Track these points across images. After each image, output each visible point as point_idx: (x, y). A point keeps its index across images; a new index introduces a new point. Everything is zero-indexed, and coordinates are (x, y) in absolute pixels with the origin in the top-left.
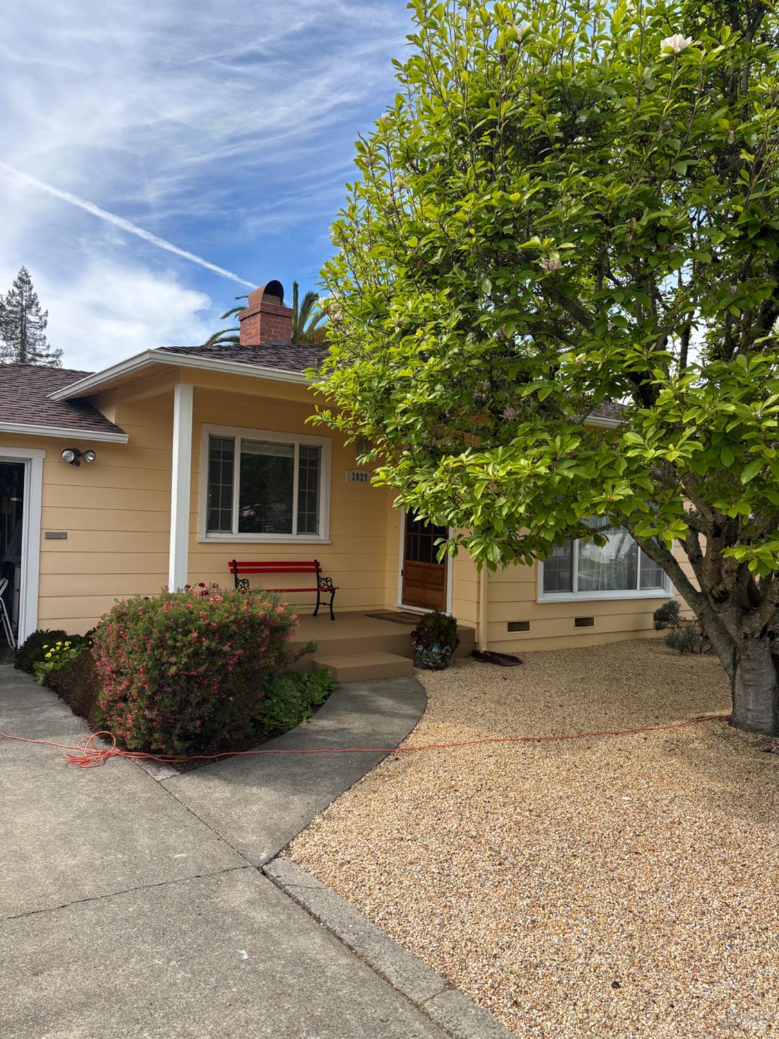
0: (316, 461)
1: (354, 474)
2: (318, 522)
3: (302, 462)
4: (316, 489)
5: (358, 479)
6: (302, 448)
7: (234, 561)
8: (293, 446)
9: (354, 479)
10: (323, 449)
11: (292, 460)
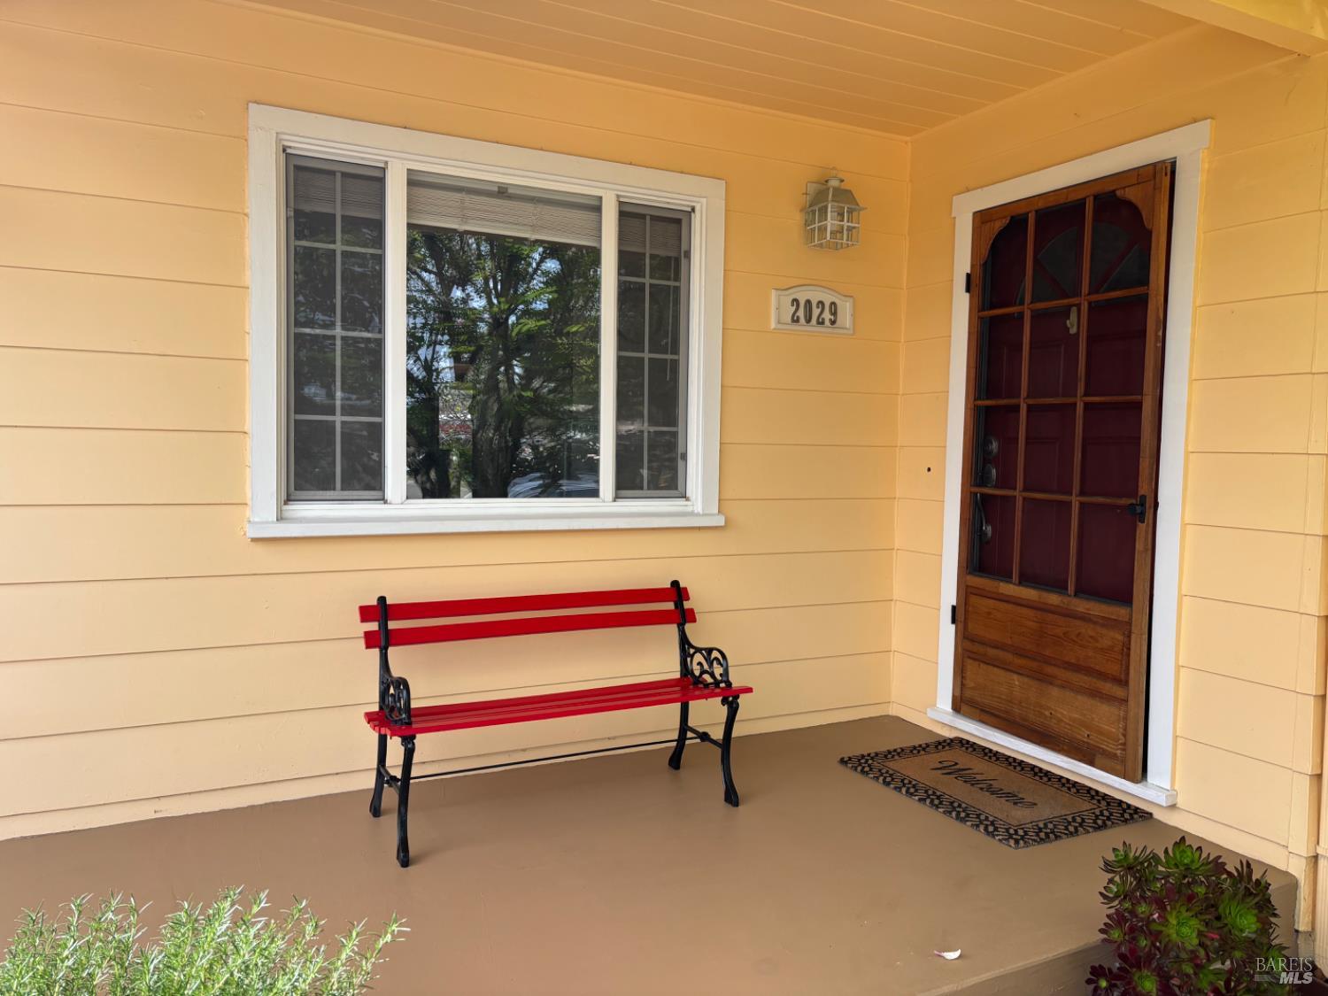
0: (678, 261)
1: (795, 302)
2: (684, 457)
3: (628, 263)
4: (675, 351)
5: (808, 320)
6: (630, 216)
7: (382, 599)
8: (596, 208)
9: (795, 320)
10: (697, 220)
11: (594, 255)
